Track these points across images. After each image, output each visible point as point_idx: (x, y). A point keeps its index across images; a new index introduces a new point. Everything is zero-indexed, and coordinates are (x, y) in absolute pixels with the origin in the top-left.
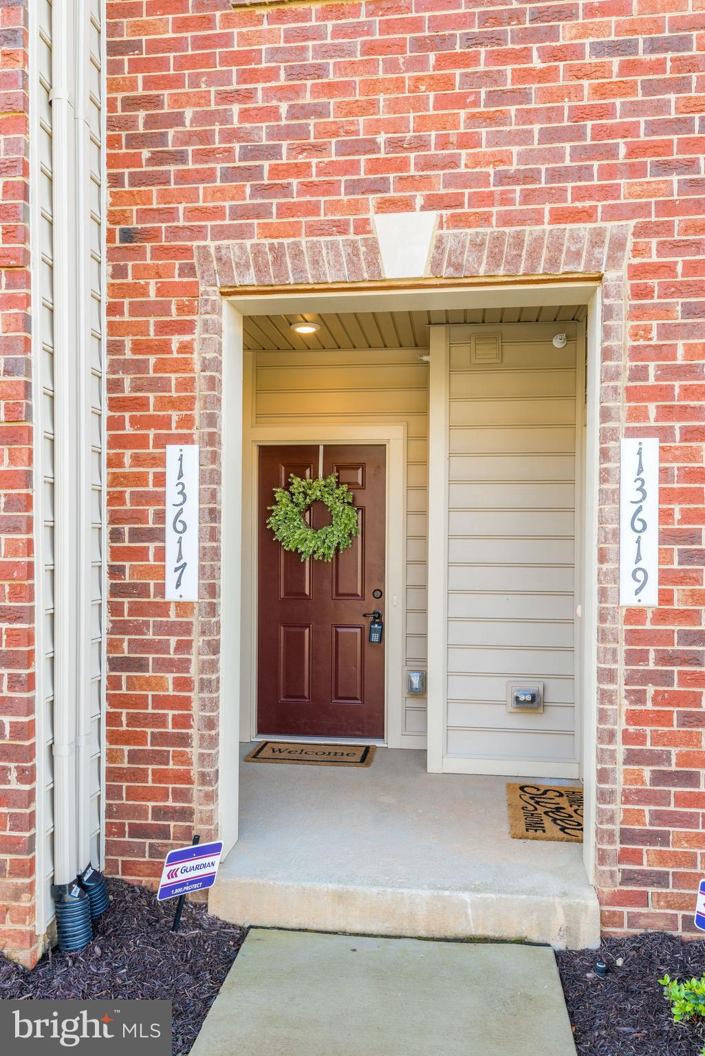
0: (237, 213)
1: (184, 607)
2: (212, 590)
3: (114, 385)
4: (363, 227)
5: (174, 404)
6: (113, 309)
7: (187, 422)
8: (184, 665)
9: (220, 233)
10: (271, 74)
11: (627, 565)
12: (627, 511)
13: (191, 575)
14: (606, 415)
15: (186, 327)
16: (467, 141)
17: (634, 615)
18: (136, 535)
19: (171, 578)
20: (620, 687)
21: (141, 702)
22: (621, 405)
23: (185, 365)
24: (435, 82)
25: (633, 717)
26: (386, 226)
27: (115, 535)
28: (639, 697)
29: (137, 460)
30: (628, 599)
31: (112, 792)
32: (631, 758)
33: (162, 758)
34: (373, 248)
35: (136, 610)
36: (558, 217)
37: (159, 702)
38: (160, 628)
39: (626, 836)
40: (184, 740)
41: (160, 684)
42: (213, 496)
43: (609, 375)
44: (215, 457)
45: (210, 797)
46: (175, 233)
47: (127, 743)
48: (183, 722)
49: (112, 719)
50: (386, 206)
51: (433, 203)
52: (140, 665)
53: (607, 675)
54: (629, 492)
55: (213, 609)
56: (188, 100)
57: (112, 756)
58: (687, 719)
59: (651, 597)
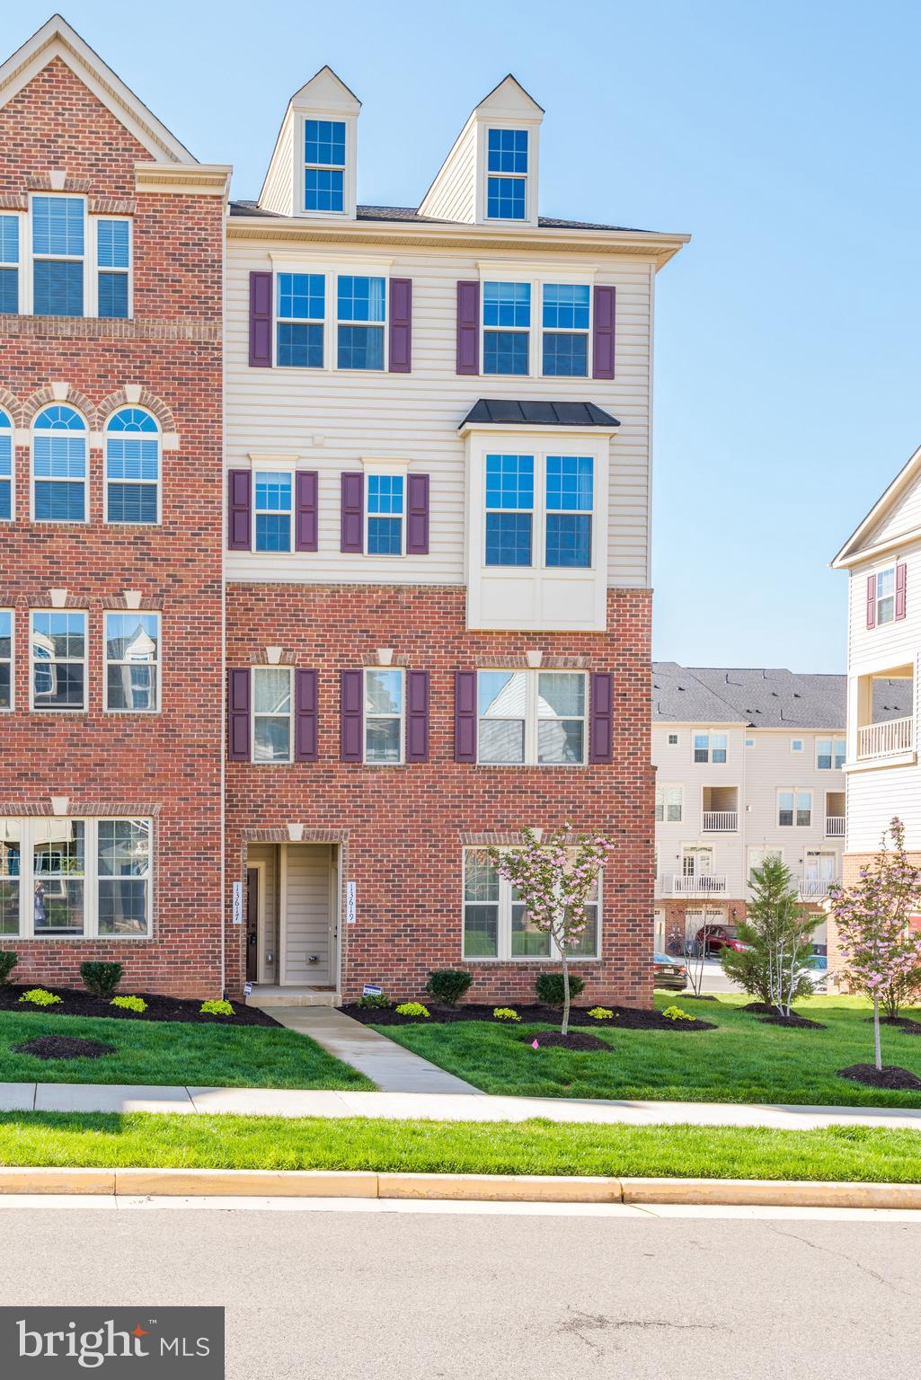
0: (252, 821)
1: (237, 925)
2: (245, 921)
4: (285, 827)
7: (238, 876)
8: (237, 941)
9: (247, 826)
10: (261, 786)
11: (348, 913)
12: (348, 900)
13: (241, 917)
14: (344, 876)
15: (238, 851)
16: (311, 807)
17: (350, 925)
19: (234, 918)
20: (347, 943)
21: (226, 951)
22: (347, 874)
23: (238, 861)
24: (302, 791)
25: (350, 950)
26: (291, 827)
28: (351, 945)
30: (349, 921)
32: (350, 960)
33: (231, 966)
34: (287, 832)
36: (332, 827)
37: (231, 951)
38: (231, 932)
39: (348, 980)
40: (238, 961)
41: (231, 946)
43: (344, 866)
45: (244, 976)
46: (235, 826)
48: (237, 955)
50: (290, 822)
51: (302, 822)
52: (227, 941)
53: (344, 940)
54: (349, 895)
55: (245, 925)
56: (239, 791)
58: (362, 950)
59: (354, 921)
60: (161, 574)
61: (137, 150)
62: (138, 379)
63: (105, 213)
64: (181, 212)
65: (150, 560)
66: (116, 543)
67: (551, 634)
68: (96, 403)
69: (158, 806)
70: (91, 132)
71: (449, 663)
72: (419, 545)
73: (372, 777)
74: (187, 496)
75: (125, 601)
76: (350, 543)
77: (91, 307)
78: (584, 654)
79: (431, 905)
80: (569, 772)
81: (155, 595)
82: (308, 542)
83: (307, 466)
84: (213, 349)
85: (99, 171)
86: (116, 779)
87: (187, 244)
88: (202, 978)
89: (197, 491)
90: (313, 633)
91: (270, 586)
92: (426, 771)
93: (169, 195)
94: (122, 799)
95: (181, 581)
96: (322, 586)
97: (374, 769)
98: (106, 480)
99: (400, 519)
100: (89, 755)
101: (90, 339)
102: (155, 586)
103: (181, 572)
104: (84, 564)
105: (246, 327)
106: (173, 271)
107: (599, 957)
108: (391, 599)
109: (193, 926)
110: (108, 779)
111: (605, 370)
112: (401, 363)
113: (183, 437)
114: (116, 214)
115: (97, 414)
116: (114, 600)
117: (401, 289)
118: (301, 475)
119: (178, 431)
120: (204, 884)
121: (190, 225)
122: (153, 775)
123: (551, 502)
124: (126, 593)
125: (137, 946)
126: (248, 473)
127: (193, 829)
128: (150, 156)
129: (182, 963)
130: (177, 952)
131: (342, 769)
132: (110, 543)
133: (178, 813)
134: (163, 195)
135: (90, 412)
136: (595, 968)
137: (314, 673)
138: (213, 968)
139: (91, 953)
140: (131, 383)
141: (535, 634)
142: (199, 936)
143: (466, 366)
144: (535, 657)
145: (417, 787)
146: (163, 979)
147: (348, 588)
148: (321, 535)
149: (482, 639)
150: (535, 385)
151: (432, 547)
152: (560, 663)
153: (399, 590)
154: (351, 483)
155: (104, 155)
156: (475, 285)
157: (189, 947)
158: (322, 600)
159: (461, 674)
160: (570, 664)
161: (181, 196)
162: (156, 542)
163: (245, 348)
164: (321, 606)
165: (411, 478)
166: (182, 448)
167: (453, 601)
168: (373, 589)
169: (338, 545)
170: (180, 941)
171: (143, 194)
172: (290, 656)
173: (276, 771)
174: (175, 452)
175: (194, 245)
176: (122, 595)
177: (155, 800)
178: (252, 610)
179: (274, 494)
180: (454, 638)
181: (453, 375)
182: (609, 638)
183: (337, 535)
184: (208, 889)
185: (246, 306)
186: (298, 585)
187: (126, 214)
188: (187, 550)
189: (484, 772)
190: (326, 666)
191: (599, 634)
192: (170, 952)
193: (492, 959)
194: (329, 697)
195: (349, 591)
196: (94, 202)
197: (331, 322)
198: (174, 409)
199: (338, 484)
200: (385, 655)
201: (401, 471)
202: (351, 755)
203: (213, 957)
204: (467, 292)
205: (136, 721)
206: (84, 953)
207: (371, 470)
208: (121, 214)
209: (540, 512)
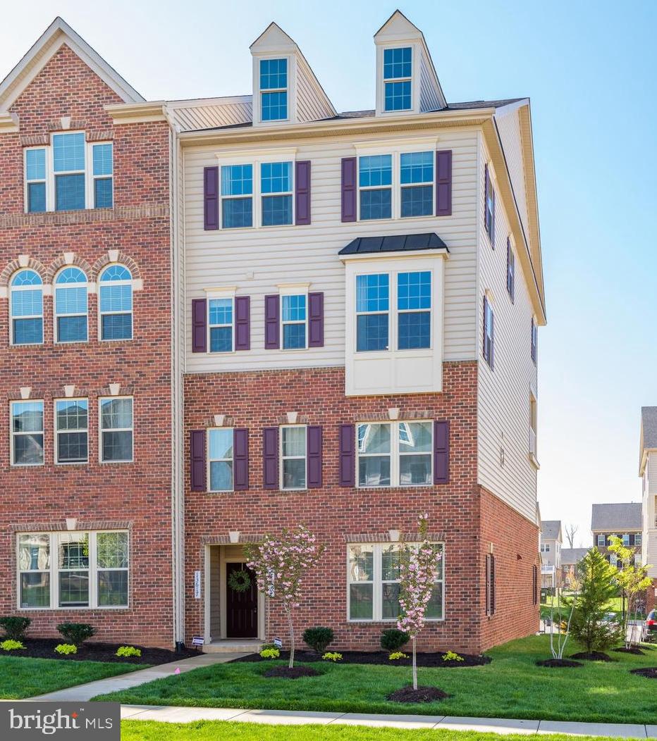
0: (207, 531)
2: (203, 596)
3: (186, 561)
4: (228, 534)
5: (196, 564)
6: (186, 547)
7: (198, 567)
8: (198, 610)
9: (204, 534)
10: (212, 507)
13: (199, 594)
15: (198, 550)
16: (244, 520)
18: (190, 587)
19: (196, 594)
20: (269, 611)
21: (191, 616)
23: (198, 557)
24: (239, 510)
25: (271, 615)
26: (231, 534)
27: (186, 587)
28: (271, 612)
29: (190, 574)
31: (186, 633)
32: (271, 622)
33: (194, 626)
34: (229, 537)
35: (190, 600)
36: (259, 533)
37: (194, 616)
38: (194, 603)
39: (270, 635)
40: (199, 623)
41: (194, 613)
42: (203, 580)
44: (203, 573)
45: (203, 632)
46: (196, 534)
47: (188, 624)
48: (198, 619)
49: (186, 620)
50: (231, 530)
51: (239, 530)
52: (191, 610)
55: (203, 600)
56: (198, 511)
57: (186, 626)
58: (279, 615)
60: (133, 372)
61: (114, 98)
62: (117, 246)
63: (96, 141)
64: (142, 134)
65: (125, 363)
66: (105, 353)
67: (406, 395)
68: (91, 264)
69: (131, 522)
70: (86, 90)
71: (335, 419)
72: (317, 341)
73: (284, 499)
74: (149, 320)
75: (109, 390)
76: (271, 343)
77: (90, 203)
78: (428, 409)
79: (324, 584)
80: (419, 491)
81: (129, 386)
82: (244, 344)
83: (242, 293)
84: (164, 222)
85: (91, 114)
86: (105, 506)
87: (147, 155)
88: (160, 634)
89: (154, 316)
90: (244, 405)
91: (217, 375)
92: (321, 493)
93: (135, 124)
94: (109, 519)
95: (145, 375)
96: (250, 373)
97: (285, 494)
98: (100, 313)
99: (304, 324)
100: (89, 491)
101: (87, 223)
102: (129, 379)
103: (145, 370)
104: (85, 368)
105: (202, 204)
106: (138, 173)
107: (443, 619)
108: (297, 378)
109: (155, 600)
110: (101, 506)
111: (445, 209)
112: (304, 218)
113: (145, 281)
114: (102, 140)
115: (92, 271)
116: (103, 390)
117: (304, 168)
118: (238, 299)
119: (142, 278)
120: (161, 572)
121: (148, 142)
122: (128, 502)
123: (401, 304)
124: (110, 385)
125: (120, 614)
126: (204, 301)
127: (154, 537)
128: (122, 100)
129: (148, 624)
130: (144, 617)
131: (264, 494)
132: (101, 354)
133: (144, 527)
134: (131, 124)
135: (87, 270)
136: (438, 626)
137: (246, 431)
138: (167, 627)
139: (91, 618)
140: (113, 249)
141: (394, 396)
142: (157, 606)
143: (348, 216)
144: (394, 412)
145: (314, 504)
146: (135, 634)
147: (267, 373)
148: (252, 338)
149: (358, 402)
150: (397, 224)
151: (326, 341)
152: (412, 416)
153: (301, 372)
154: (272, 302)
155: (95, 103)
156: (353, 160)
157: (152, 613)
158: (251, 382)
159: (343, 426)
160: (419, 416)
161: (142, 124)
162: (129, 350)
163: (202, 218)
164: (250, 386)
165: (311, 295)
166: (145, 288)
167: (336, 376)
168: (284, 372)
169: (263, 344)
170: (146, 610)
171: (118, 125)
172: (230, 420)
173: (222, 497)
174: (140, 292)
175: (151, 155)
176: (109, 386)
177: (130, 519)
178: (205, 391)
179: (221, 314)
180: (339, 402)
181: (339, 223)
182: (445, 396)
183: (263, 338)
184: (164, 576)
185: (202, 190)
186: (234, 373)
187: (108, 140)
188: (149, 355)
189: (360, 492)
190: (254, 426)
191: (440, 394)
192: (139, 617)
193: (368, 621)
194: (256, 446)
195: (268, 375)
196: (88, 134)
197: (257, 195)
198: (140, 264)
199: (263, 304)
200: (292, 416)
201: (303, 291)
202: (270, 484)
203: (167, 620)
204: (348, 165)
205: (118, 468)
206: (87, 618)
207: (284, 292)
208: (105, 140)
209: (393, 312)
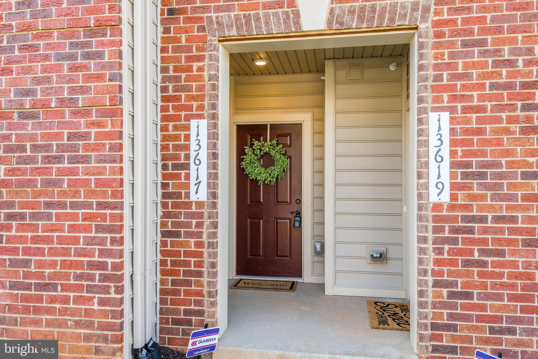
1: (200, 204)
2: (214, 195)
3: (164, 89)
4: (292, 4)
5: (194, 98)
6: (164, 50)
7: (201, 107)
8: (199, 235)
9: (218, 9)
11: (433, 180)
12: (433, 151)
13: (203, 188)
14: (421, 100)
15: (200, 59)
17: (437, 207)
18: (175, 167)
19: (193, 189)
20: (430, 246)
21: (177, 254)
22: (428, 95)
23: (200, 78)
25: (437, 262)
27: (165, 167)
28: (440, 251)
29: (176, 128)
30: (434, 198)
31: (163, 301)
32: (436, 284)
33: (189, 283)
34: (297, 15)
35: (175, 206)
37: (187, 254)
38: (187, 215)
39: (434, 327)
40: (200, 274)
41: (187, 244)
42: (215, 146)
43: (423, 79)
44: (215, 126)
45: (213, 304)
46: (195, 10)
47: (170, 275)
48: (199, 264)
49: (163, 263)
52: (177, 235)
53: (423, 240)
54: (433, 141)
55: (214, 205)
57: (163, 282)
58: (467, 263)
59: (445, 198)
109: (62, 205)
120: (85, 113)
129: (40, 287)
142: (72, 228)
157: (52, 252)
170: (35, 240)
184: (93, 124)
203: (104, 278)
